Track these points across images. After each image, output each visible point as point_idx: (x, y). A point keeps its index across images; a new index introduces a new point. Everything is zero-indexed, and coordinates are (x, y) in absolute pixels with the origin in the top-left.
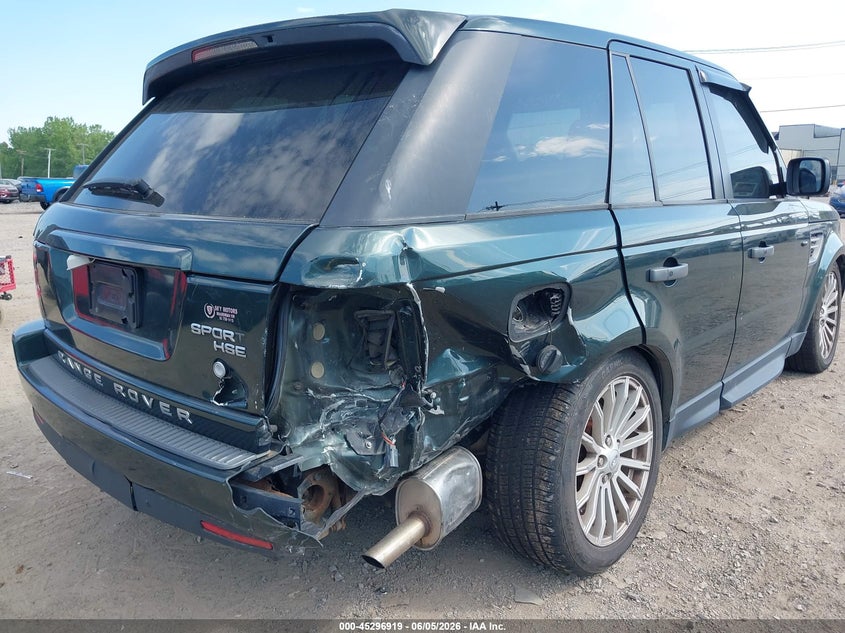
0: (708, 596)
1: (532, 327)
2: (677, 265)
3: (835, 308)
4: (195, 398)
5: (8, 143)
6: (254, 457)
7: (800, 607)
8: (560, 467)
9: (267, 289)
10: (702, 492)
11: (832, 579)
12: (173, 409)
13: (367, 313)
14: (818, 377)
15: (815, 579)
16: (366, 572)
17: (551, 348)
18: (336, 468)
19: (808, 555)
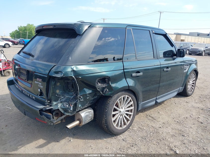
0: (140, 141)
1: (102, 85)
2: (140, 73)
3: (194, 82)
4: (36, 95)
5: (18, 30)
6: (44, 106)
7: (157, 144)
8: (108, 112)
9: (46, 76)
10: (148, 121)
11: (167, 140)
12: (32, 97)
13: (67, 81)
14: (188, 97)
15: (163, 139)
16: (73, 131)
17: (106, 89)
18: (61, 110)
19: (165, 134)
